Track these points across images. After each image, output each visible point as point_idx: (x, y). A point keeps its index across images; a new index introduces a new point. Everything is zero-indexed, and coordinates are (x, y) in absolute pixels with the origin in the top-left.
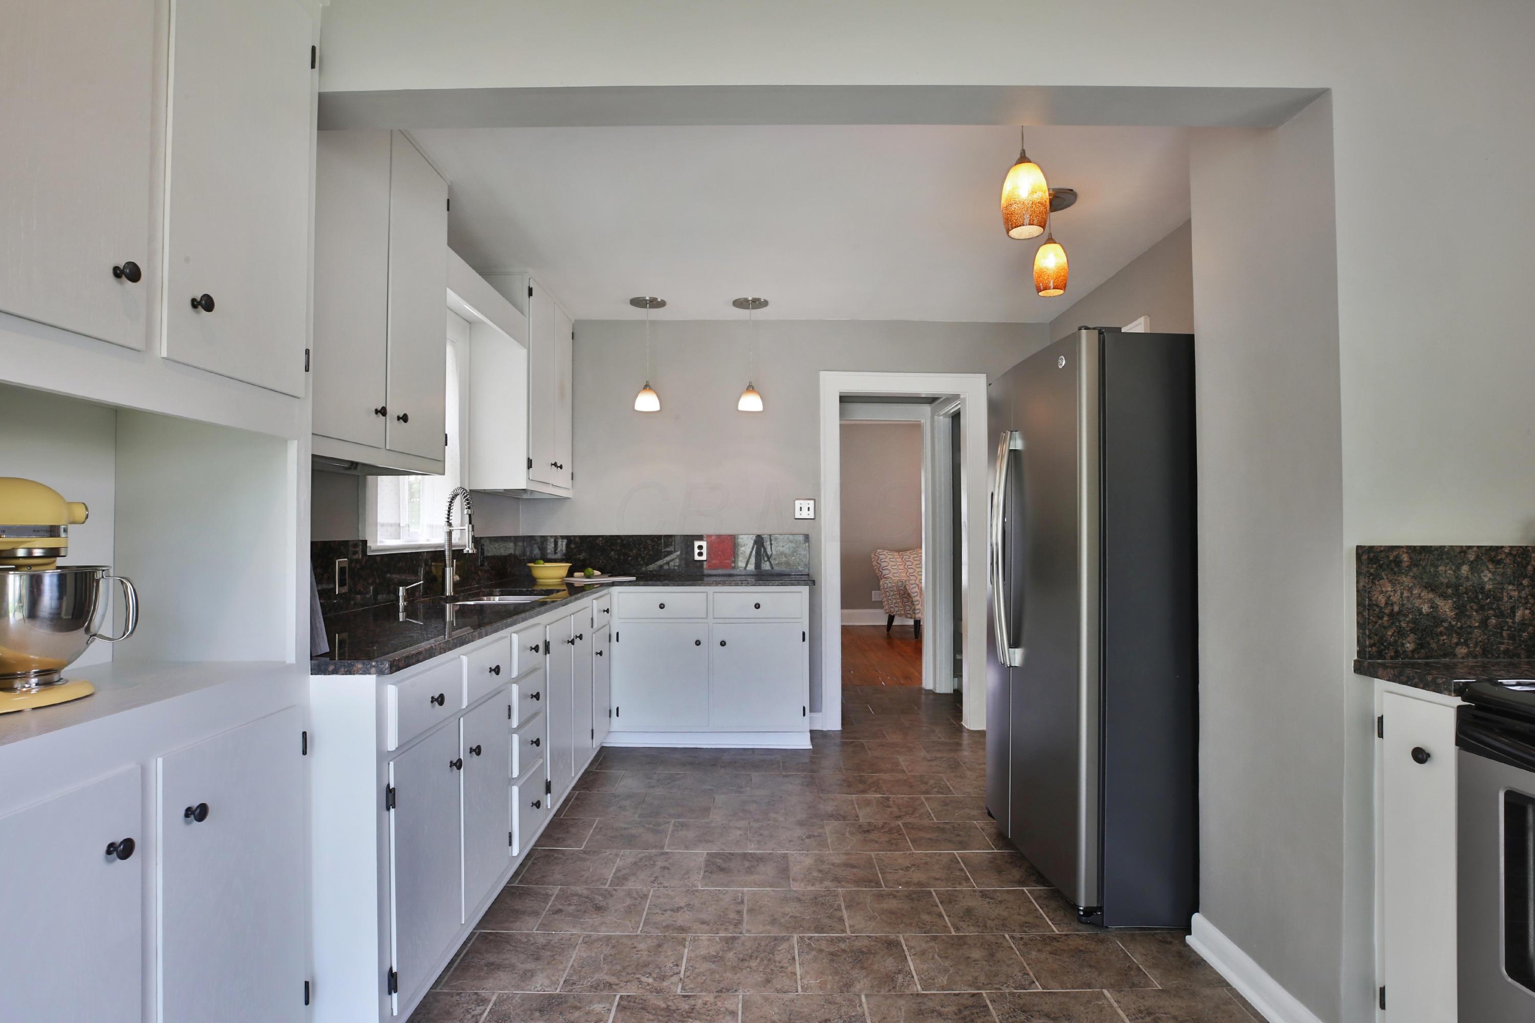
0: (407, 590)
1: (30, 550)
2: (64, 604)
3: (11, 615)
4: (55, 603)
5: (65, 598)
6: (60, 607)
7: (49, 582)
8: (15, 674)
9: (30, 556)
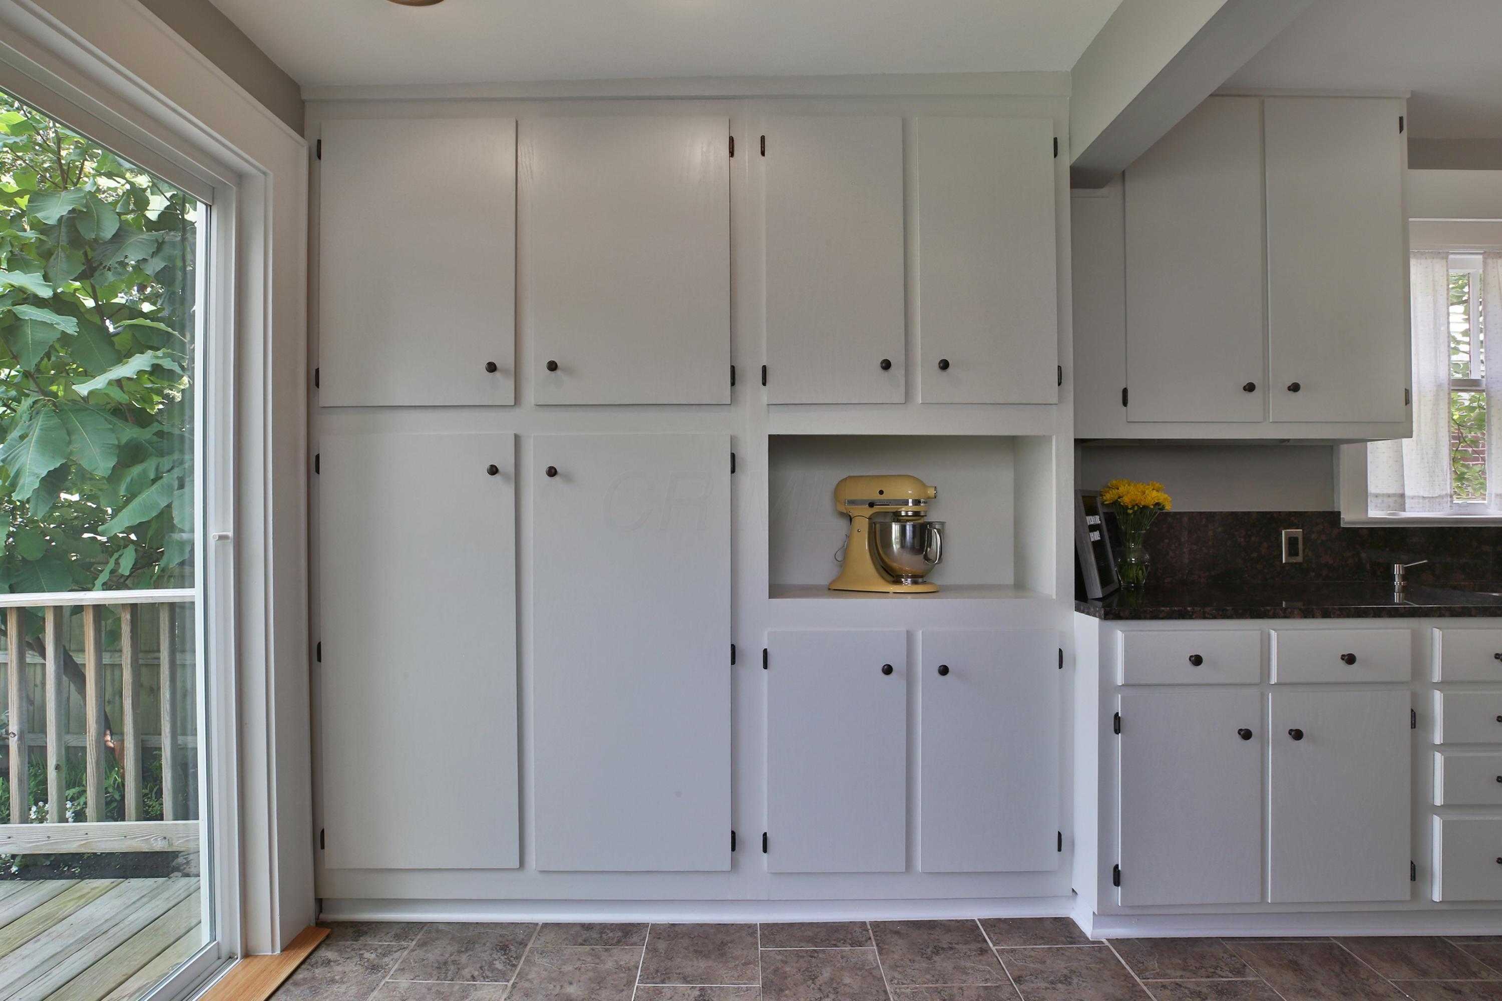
0: (1406, 569)
1: (907, 512)
2: (916, 541)
3: (894, 546)
4: (911, 540)
5: (916, 539)
6: (913, 543)
7: (909, 528)
8: (902, 575)
9: (907, 516)
